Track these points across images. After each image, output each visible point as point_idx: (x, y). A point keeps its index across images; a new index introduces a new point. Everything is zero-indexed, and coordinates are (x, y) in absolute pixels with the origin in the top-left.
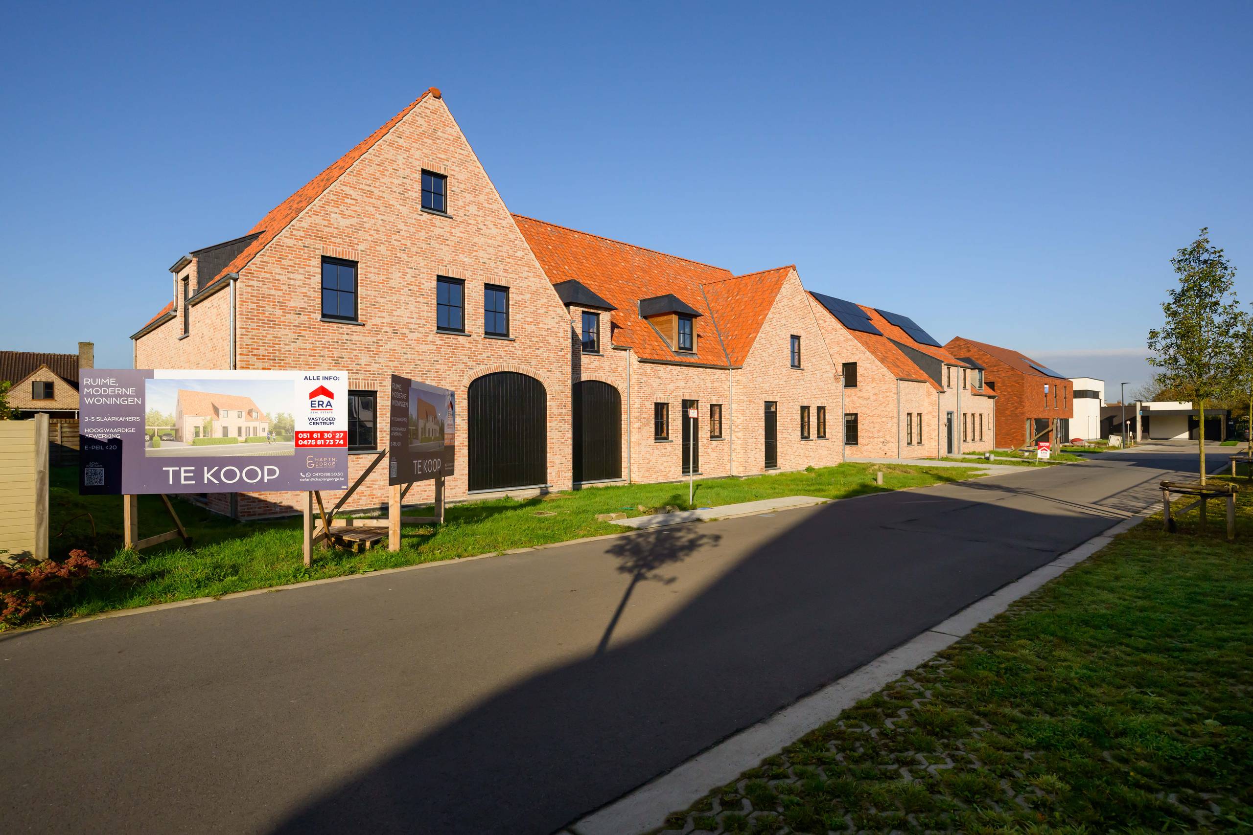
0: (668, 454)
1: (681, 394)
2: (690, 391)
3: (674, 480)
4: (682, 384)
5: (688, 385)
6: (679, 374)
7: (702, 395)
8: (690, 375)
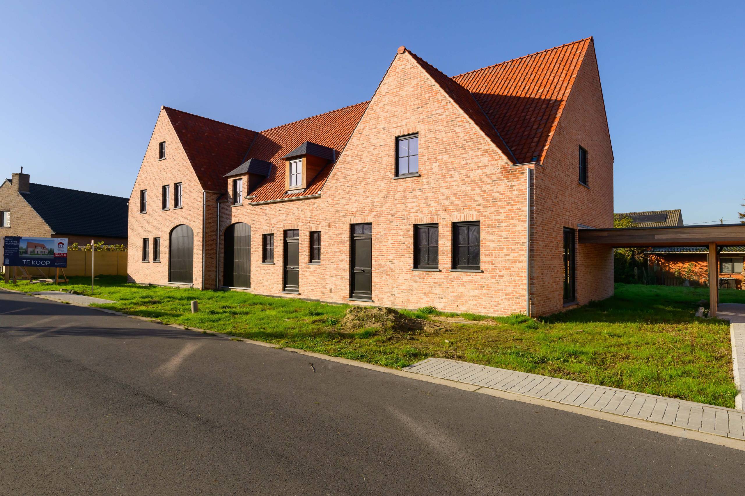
0: (271, 274)
1: (282, 225)
2: (290, 222)
3: (275, 295)
4: (283, 217)
5: (289, 217)
6: (281, 209)
7: (301, 224)
8: (290, 208)
